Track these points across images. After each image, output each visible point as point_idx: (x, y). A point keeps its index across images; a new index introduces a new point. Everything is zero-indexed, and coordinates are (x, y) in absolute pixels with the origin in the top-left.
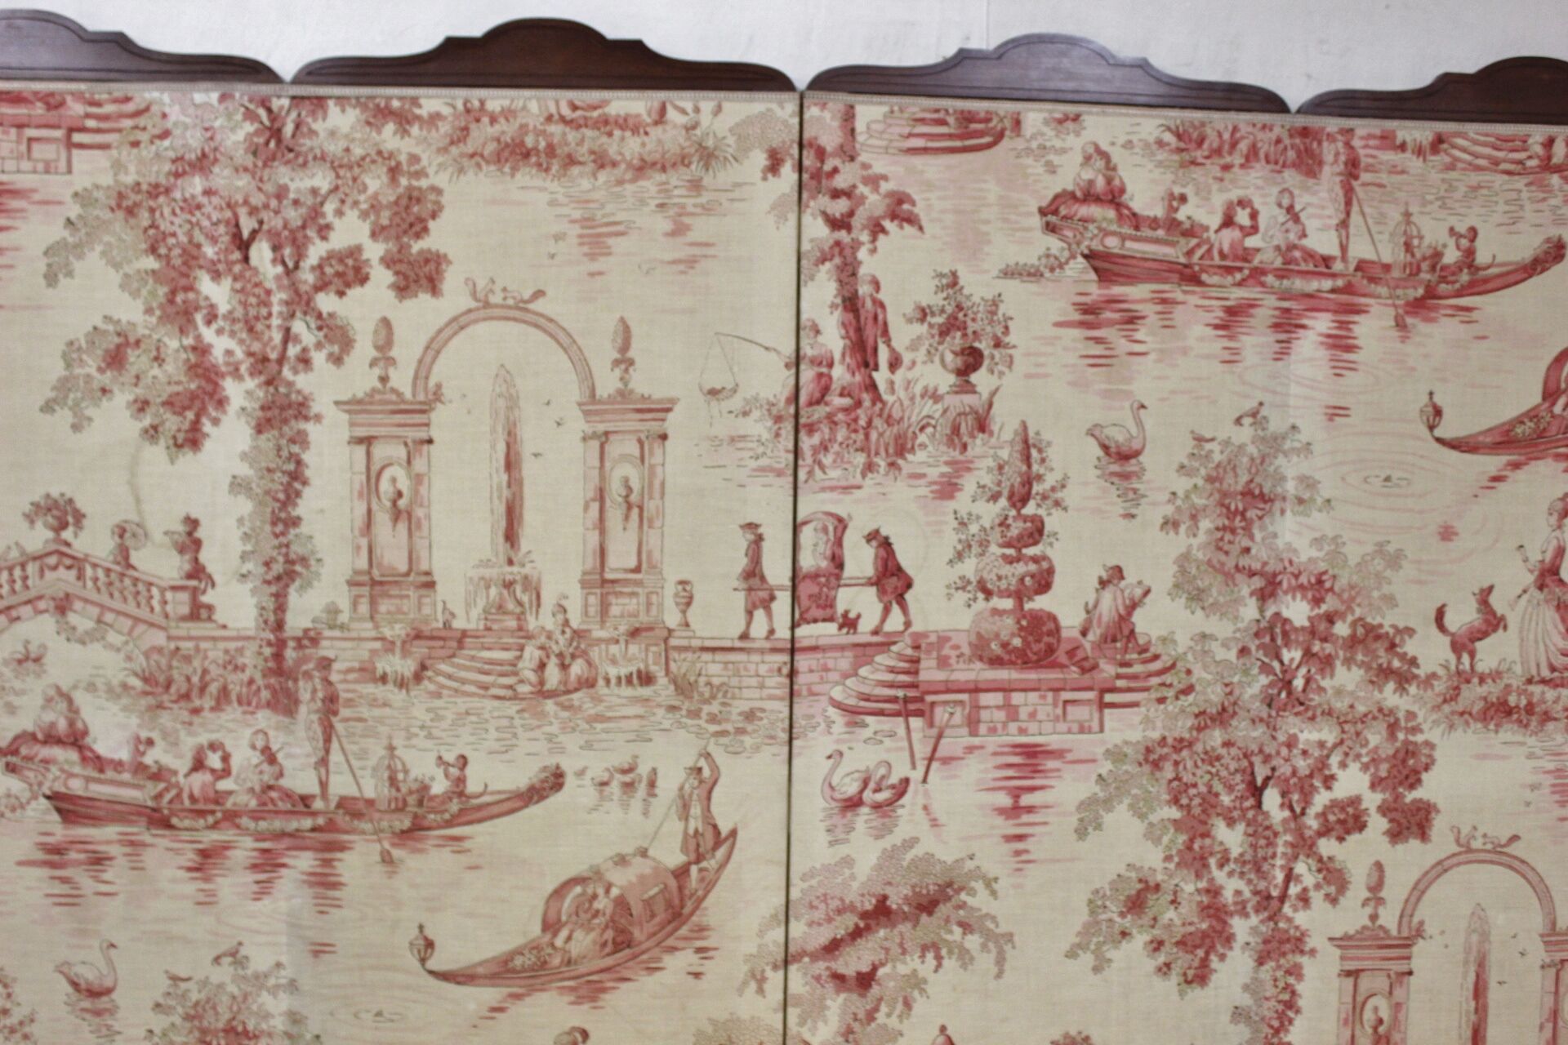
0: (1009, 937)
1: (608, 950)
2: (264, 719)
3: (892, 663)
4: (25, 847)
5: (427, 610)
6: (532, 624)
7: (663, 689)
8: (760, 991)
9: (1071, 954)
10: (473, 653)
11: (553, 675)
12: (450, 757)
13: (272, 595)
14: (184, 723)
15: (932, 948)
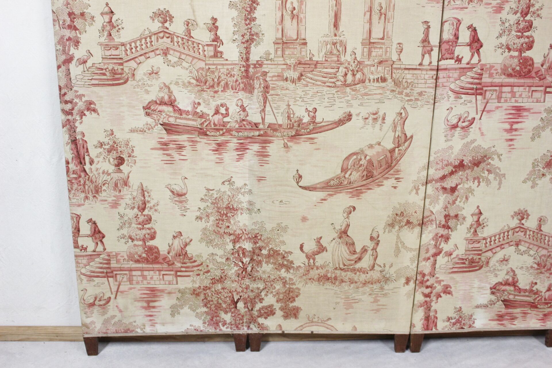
0: (504, 175)
1: (364, 178)
2: (241, 95)
3: (473, 75)
4: (153, 143)
5: (303, 53)
6: (343, 59)
7: (390, 83)
8: (417, 193)
9: (524, 182)
10: (320, 70)
11: (350, 78)
12: (310, 109)
13: (245, 48)
14: (211, 96)
15: (477, 179)
